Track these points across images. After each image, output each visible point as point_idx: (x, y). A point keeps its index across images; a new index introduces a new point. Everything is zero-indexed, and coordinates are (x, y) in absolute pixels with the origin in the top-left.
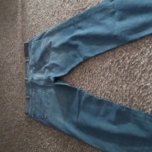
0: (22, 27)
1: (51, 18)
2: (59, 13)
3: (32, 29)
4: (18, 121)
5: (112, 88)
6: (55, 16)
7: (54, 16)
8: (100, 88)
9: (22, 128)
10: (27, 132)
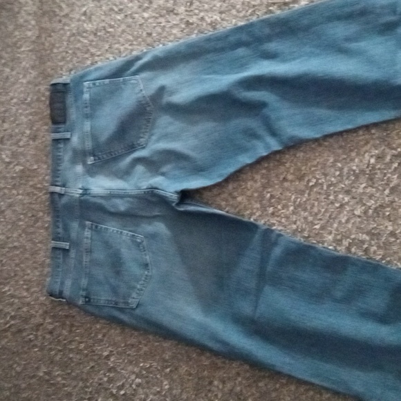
0: (40, 34)
1: (161, 16)
2: (194, 7)
3: (79, 41)
4: (13, 318)
5: (377, 225)
6: (177, 14)
7: (171, 11)
8: (335, 225)
9: (31, 336)
10: (51, 350)
